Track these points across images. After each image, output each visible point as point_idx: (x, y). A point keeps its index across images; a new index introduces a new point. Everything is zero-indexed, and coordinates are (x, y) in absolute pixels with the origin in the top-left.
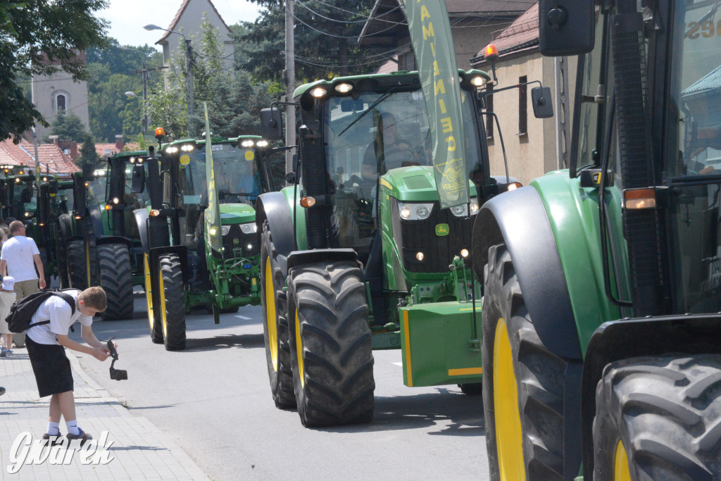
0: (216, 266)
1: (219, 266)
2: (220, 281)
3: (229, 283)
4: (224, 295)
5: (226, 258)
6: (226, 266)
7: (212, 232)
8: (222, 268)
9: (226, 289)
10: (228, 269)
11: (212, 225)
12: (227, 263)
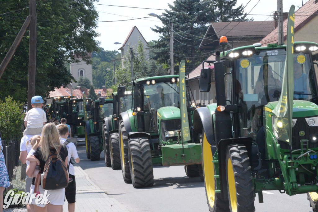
0: (283, 156)
1: (286, 156)
2: (288, 170)
3: (296, 172)
4: (292, 183)
5: (294, 149)
6: (293, 156)
7: (280, 124)
8: (289, 158)
9: (293, 178)
10: (295, 159)
11: (279, 119)
12: (294, 153)
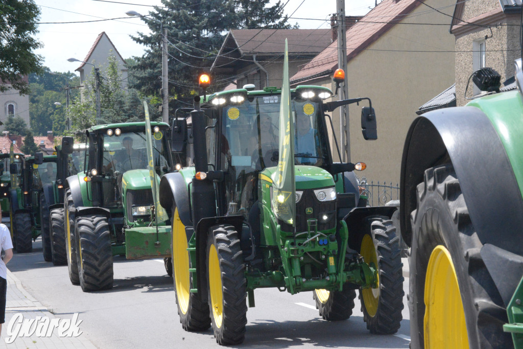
0: (284, 242)
1: (288, 242)
2: (290, 260)
3: (301, 263)
4: (295, 277)
5: (298, 231)
6: (297, 241)
7: (281, 199)
8: (293, 244)
9: (297, 271)
10: (300, 244)
11: (280, 191)
12: (299, 237)
